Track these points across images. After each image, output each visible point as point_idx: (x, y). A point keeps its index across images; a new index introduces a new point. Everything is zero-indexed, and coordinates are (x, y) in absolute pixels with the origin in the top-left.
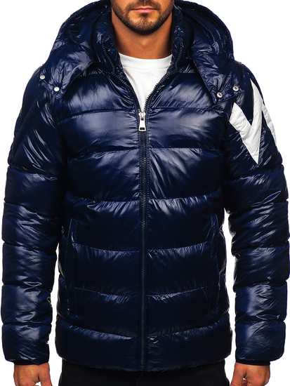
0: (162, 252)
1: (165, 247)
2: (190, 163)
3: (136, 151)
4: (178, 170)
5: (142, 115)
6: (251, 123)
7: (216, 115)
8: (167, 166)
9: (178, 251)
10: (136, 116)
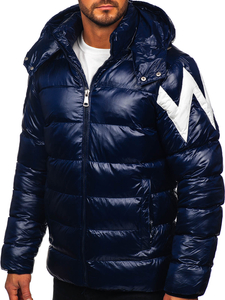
0: (97, 199)
1: (100, 196)
2: (117, 139)
3: (80, 125)
4: (109, 143)
5: (87, 92)
6: (177, 104)
7: (141, 96)
8: (100, 139)
9: (110, 200)
10: (83, 92)
